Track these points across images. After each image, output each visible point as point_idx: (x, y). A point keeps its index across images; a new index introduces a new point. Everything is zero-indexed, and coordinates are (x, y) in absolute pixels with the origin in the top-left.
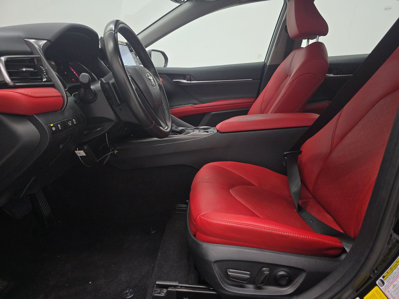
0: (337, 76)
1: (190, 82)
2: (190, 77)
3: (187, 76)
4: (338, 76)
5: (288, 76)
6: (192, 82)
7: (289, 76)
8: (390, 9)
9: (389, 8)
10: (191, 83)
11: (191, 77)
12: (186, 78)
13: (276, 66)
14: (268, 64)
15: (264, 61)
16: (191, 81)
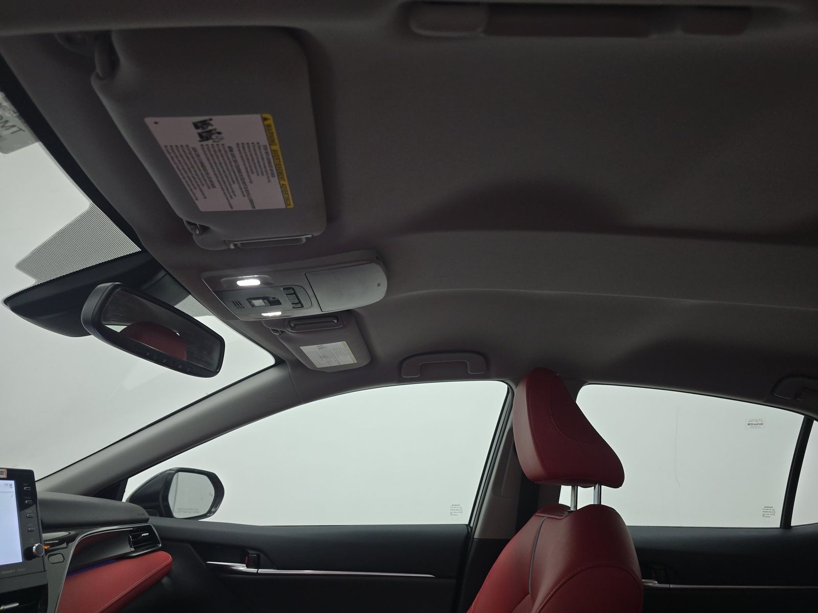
0: (667, 586)
1: (254, 570)
2: (258, 555)
3: (250, 552)
4: (671, 586)
5: (528, 593)
6: (261, 571)
7: (529, 595)
8: (760, 424)
9: (757, 423)
10: (257, 574)
11: (262, 555)
12: (247, 557)
13: (501, 544)
14: (476, 536)
15: (467, 523)
16: (258, 568)
